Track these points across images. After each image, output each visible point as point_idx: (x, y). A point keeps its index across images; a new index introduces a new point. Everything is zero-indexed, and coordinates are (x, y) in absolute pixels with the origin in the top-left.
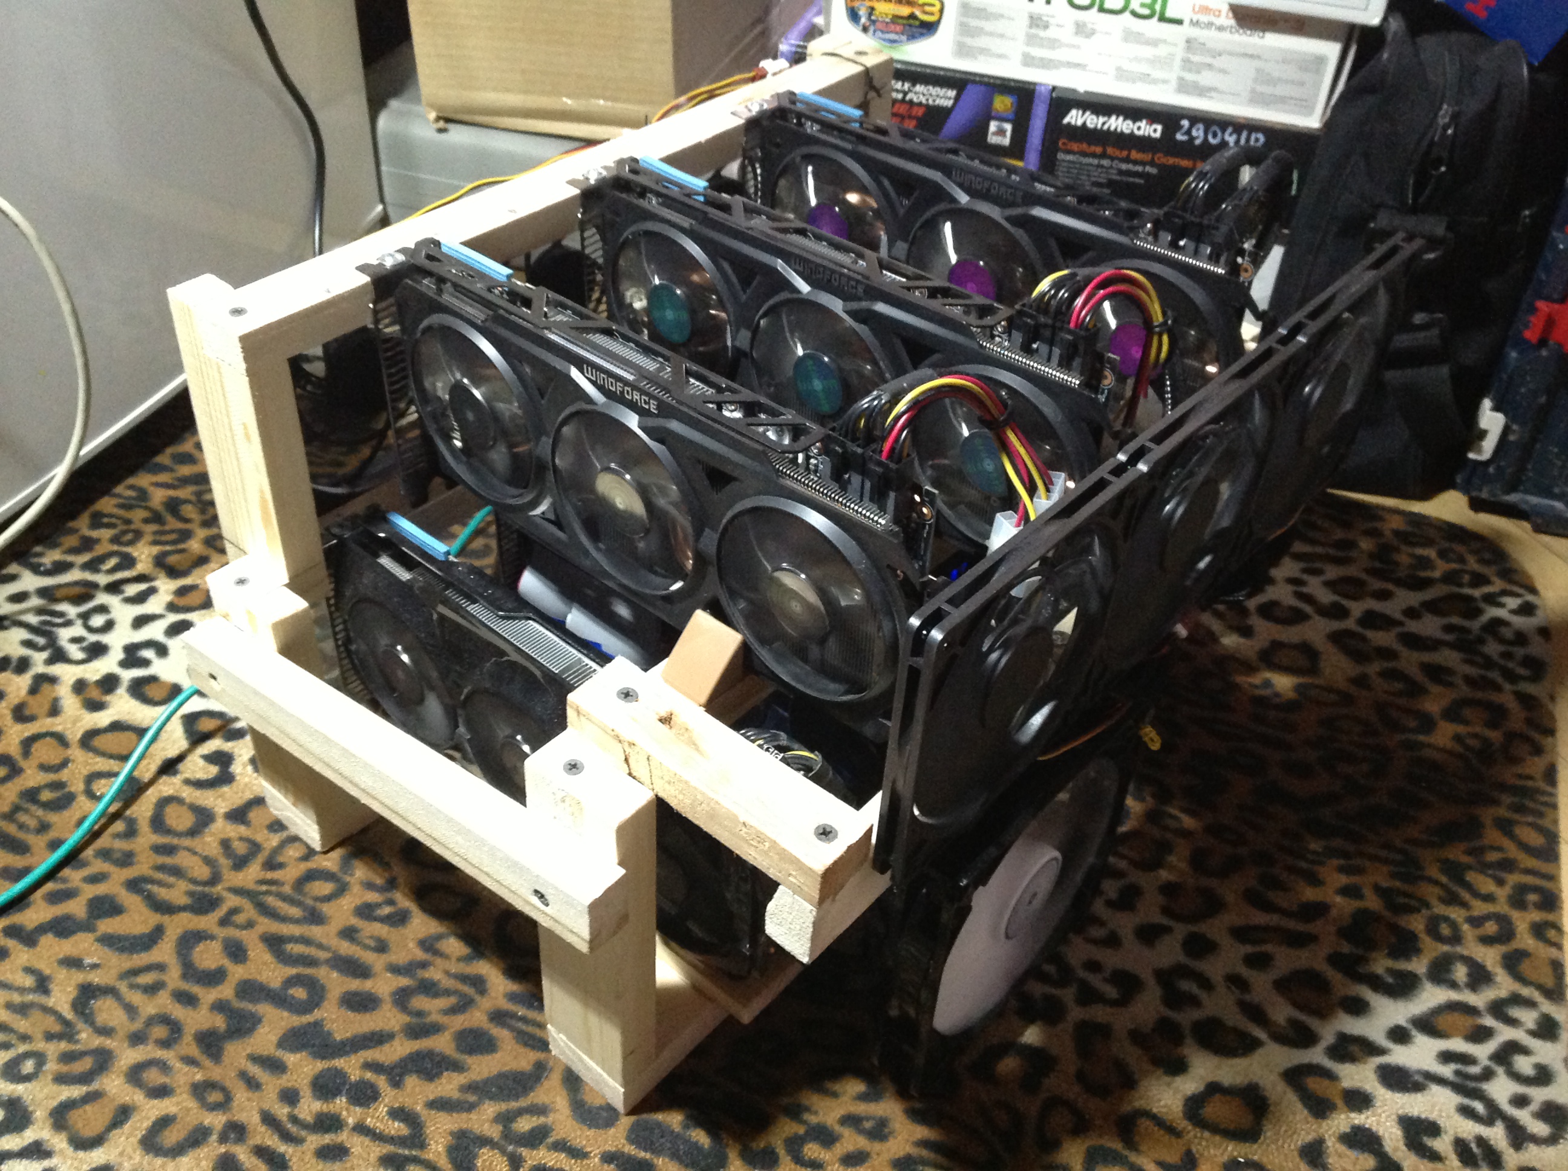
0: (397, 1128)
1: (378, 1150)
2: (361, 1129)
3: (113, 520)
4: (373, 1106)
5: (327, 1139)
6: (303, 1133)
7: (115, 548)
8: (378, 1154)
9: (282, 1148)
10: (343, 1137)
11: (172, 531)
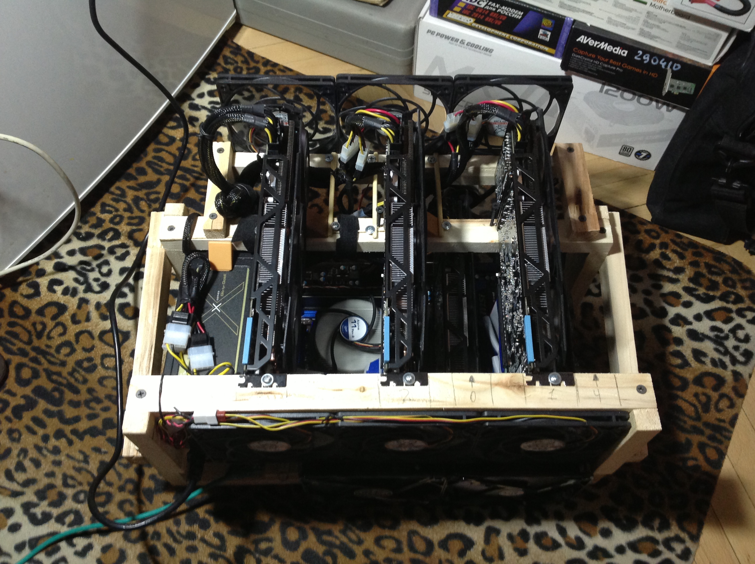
0: (216, 541)
1: (209, 550)
2: (203, 540)
3: (111, 209)
4: (208, 530)
5: (190, 543)
6: (181, 539)
7: (112, 226)
8: (209, 552)
9: (174, 545)
10: (196, 543)
11: (136, 217)
